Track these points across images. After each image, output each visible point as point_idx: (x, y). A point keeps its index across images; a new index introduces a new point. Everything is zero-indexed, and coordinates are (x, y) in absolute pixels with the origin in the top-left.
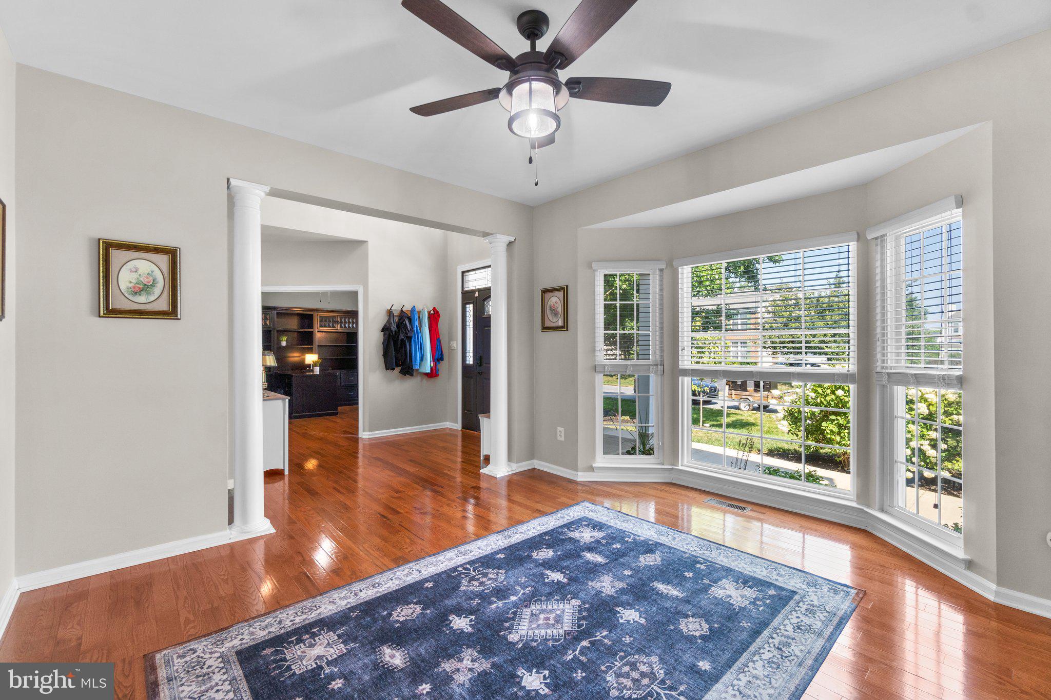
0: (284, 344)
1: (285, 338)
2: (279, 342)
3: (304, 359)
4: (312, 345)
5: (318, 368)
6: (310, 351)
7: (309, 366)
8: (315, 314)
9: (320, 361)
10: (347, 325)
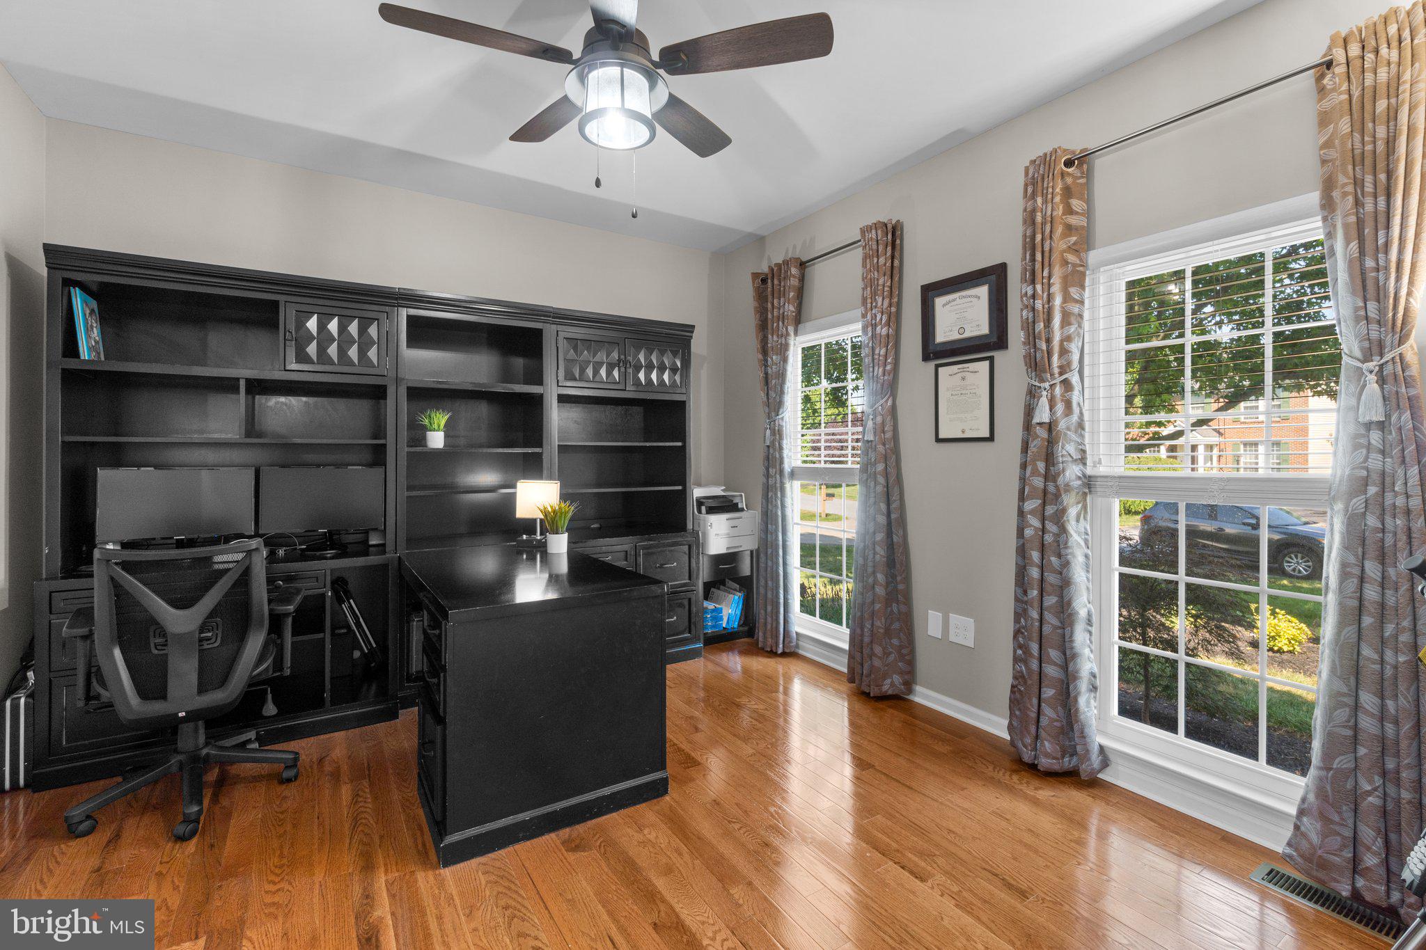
0: (436, 440)
1: (441, 419)
2: (418, 434)
3: (510, 502)
4: (540, 445)
5: (564, 538)
6: (533, 467)
7: (528, 526)
8: (549, 331)
9: (569, 509)
10: (654, 376)
